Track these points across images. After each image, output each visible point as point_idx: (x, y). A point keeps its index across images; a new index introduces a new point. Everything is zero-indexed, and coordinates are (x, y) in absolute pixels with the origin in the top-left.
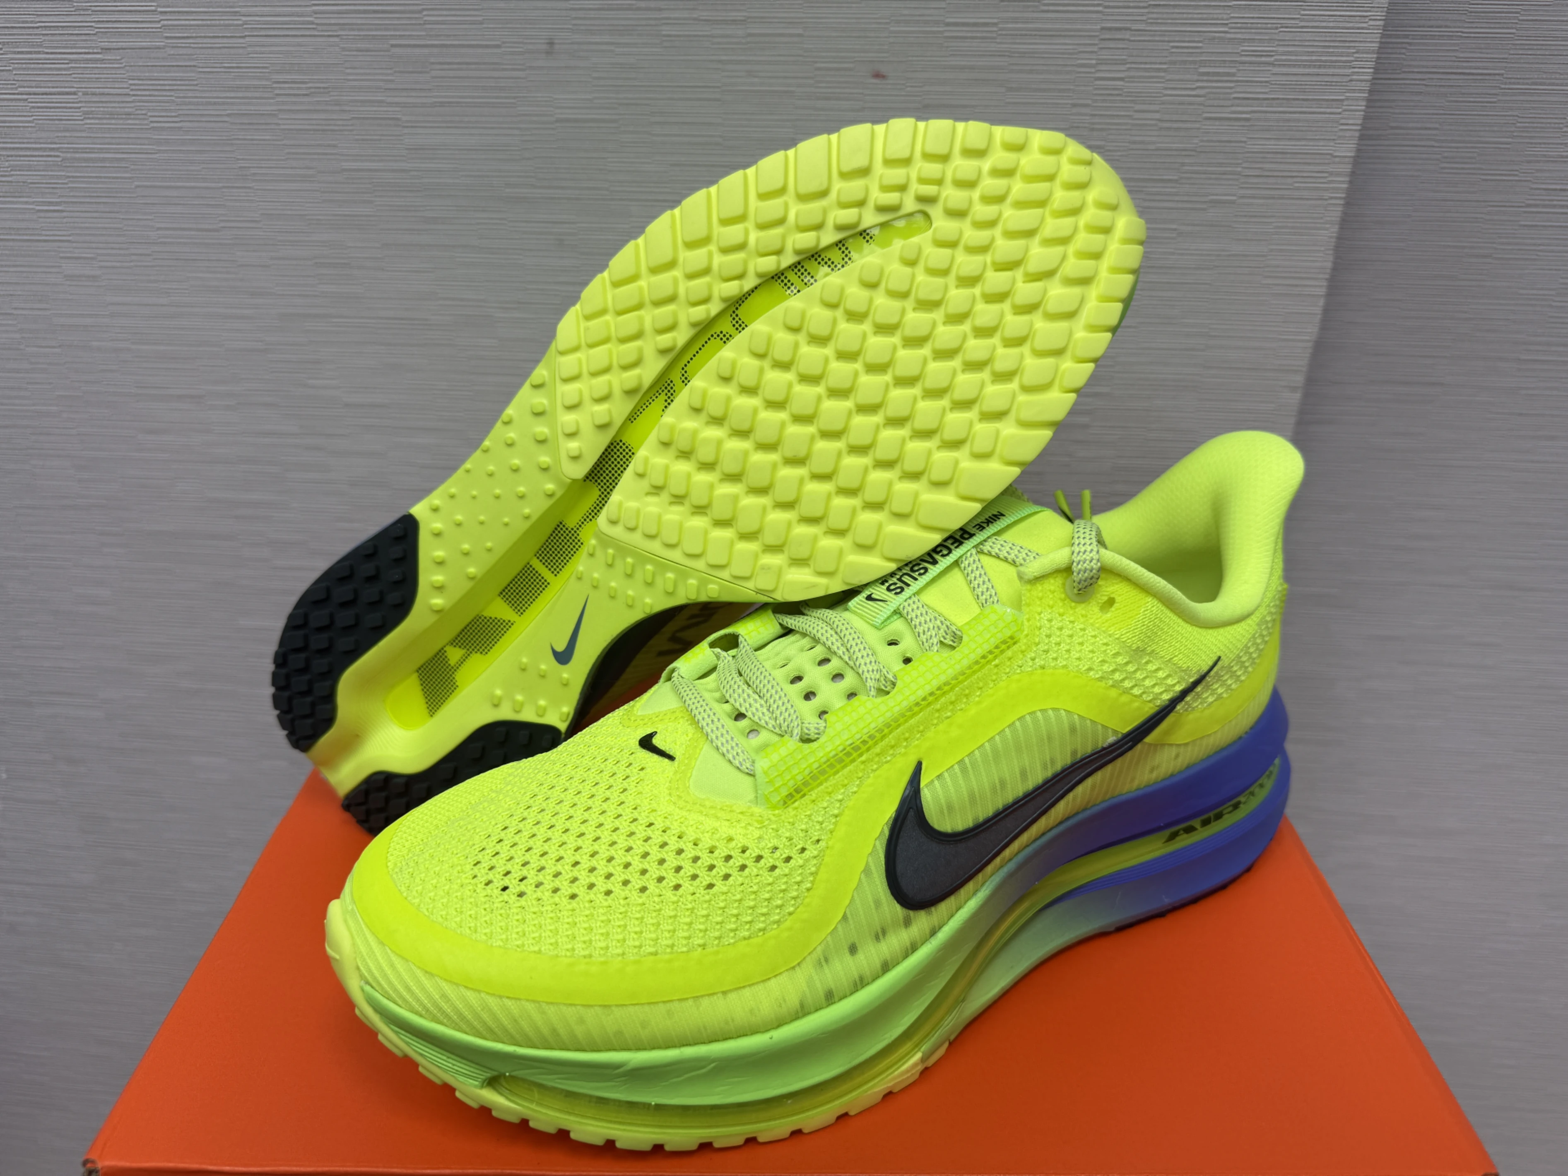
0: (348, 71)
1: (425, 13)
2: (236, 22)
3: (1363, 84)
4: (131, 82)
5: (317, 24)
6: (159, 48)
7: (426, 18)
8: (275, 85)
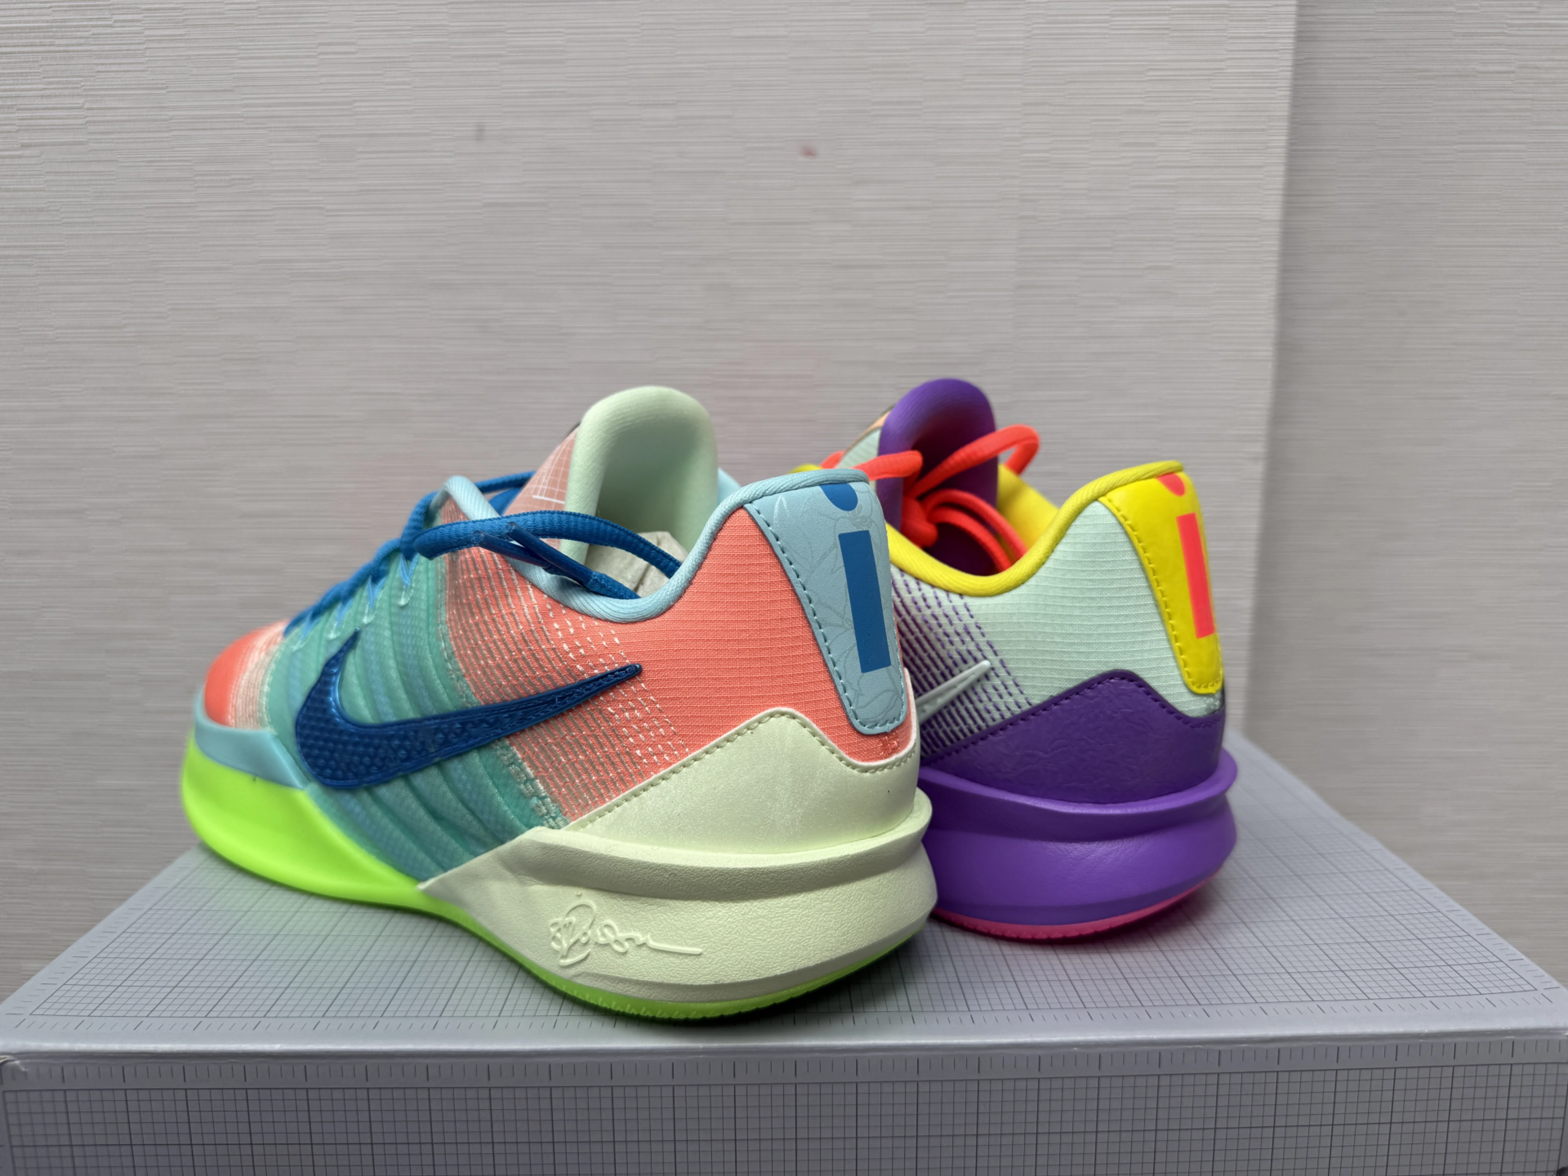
0: (274, 162)
1: (356, 104)
2: (163, 117)
3: (1279, 150)
4: (48, 178)
5: (247, 118)
6: (81, 143)
7: (358, 109)
8: (198, 178)
